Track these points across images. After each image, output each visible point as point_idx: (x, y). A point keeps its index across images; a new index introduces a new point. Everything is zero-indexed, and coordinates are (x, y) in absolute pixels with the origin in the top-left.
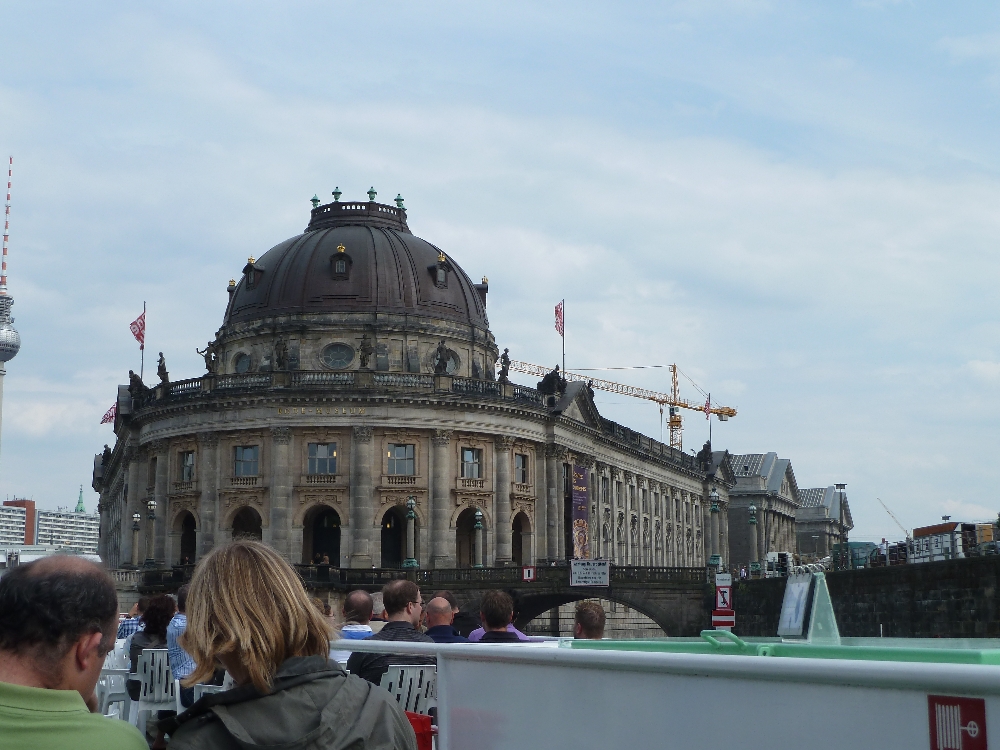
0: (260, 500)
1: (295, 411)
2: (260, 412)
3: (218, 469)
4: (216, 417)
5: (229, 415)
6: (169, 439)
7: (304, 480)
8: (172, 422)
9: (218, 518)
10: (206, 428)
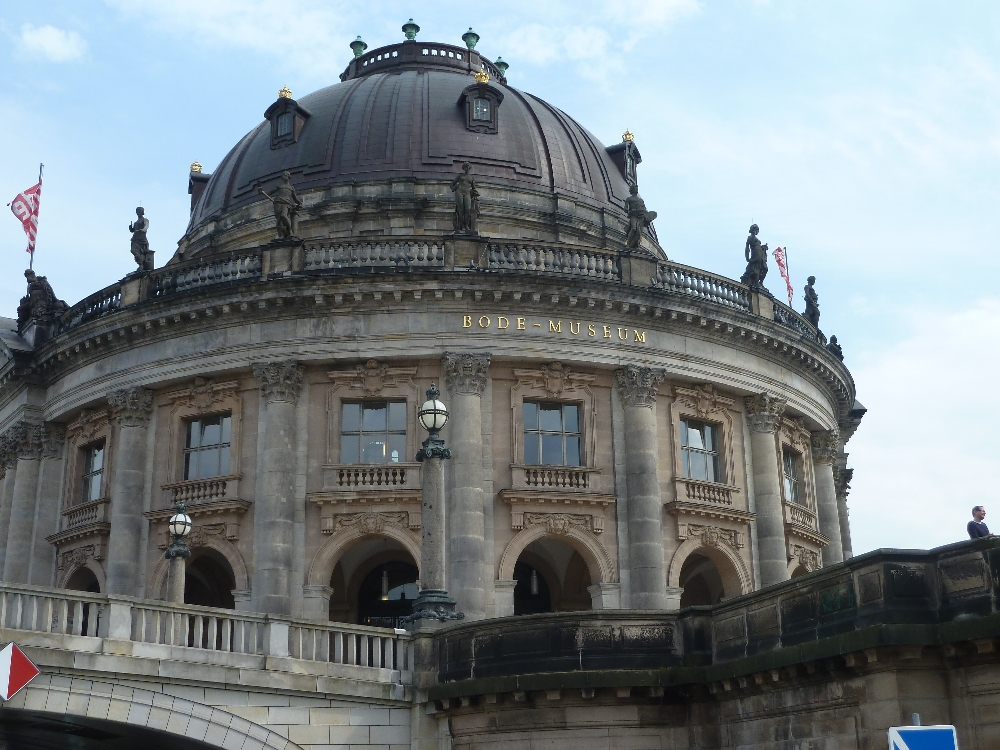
0: (415, 520)
1: (502, 322)
2: (419, 321)
3: (302, 449)
4: (306, 328)
5: (341, 325)
6: (154, 391)
7: (519, 479)
8: (171, 347)
9: (301, 561)
10: (278, 354)
